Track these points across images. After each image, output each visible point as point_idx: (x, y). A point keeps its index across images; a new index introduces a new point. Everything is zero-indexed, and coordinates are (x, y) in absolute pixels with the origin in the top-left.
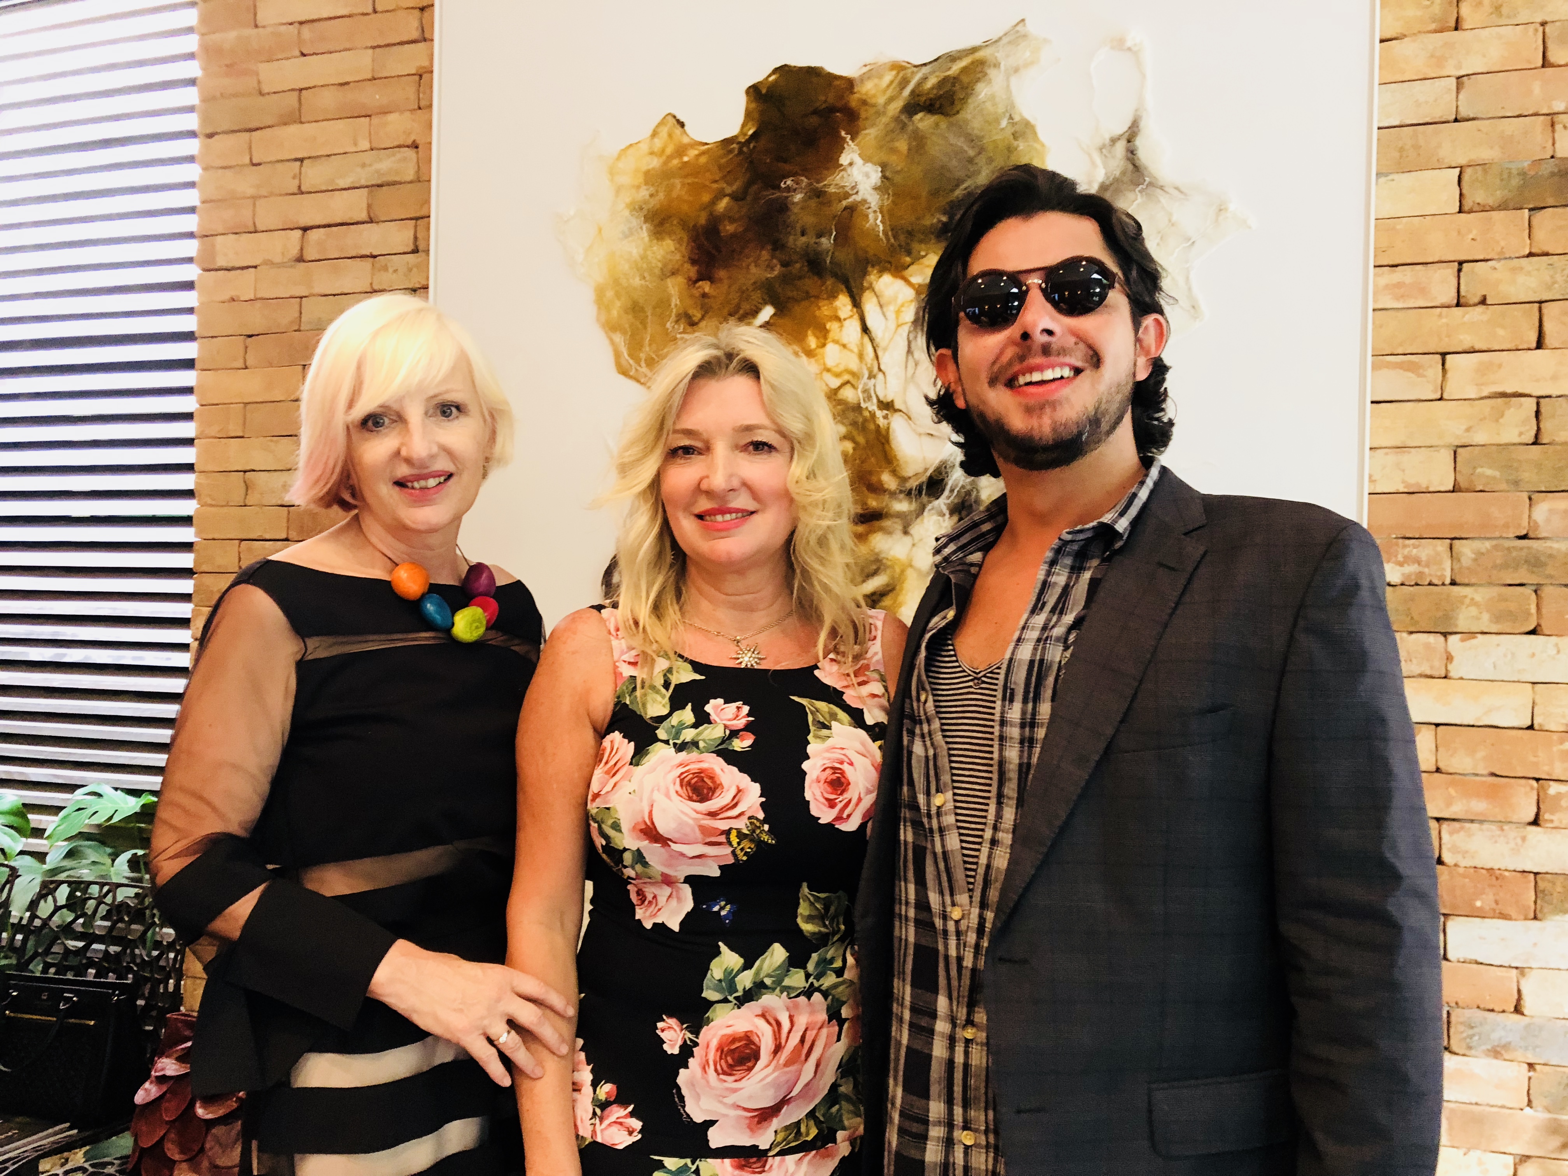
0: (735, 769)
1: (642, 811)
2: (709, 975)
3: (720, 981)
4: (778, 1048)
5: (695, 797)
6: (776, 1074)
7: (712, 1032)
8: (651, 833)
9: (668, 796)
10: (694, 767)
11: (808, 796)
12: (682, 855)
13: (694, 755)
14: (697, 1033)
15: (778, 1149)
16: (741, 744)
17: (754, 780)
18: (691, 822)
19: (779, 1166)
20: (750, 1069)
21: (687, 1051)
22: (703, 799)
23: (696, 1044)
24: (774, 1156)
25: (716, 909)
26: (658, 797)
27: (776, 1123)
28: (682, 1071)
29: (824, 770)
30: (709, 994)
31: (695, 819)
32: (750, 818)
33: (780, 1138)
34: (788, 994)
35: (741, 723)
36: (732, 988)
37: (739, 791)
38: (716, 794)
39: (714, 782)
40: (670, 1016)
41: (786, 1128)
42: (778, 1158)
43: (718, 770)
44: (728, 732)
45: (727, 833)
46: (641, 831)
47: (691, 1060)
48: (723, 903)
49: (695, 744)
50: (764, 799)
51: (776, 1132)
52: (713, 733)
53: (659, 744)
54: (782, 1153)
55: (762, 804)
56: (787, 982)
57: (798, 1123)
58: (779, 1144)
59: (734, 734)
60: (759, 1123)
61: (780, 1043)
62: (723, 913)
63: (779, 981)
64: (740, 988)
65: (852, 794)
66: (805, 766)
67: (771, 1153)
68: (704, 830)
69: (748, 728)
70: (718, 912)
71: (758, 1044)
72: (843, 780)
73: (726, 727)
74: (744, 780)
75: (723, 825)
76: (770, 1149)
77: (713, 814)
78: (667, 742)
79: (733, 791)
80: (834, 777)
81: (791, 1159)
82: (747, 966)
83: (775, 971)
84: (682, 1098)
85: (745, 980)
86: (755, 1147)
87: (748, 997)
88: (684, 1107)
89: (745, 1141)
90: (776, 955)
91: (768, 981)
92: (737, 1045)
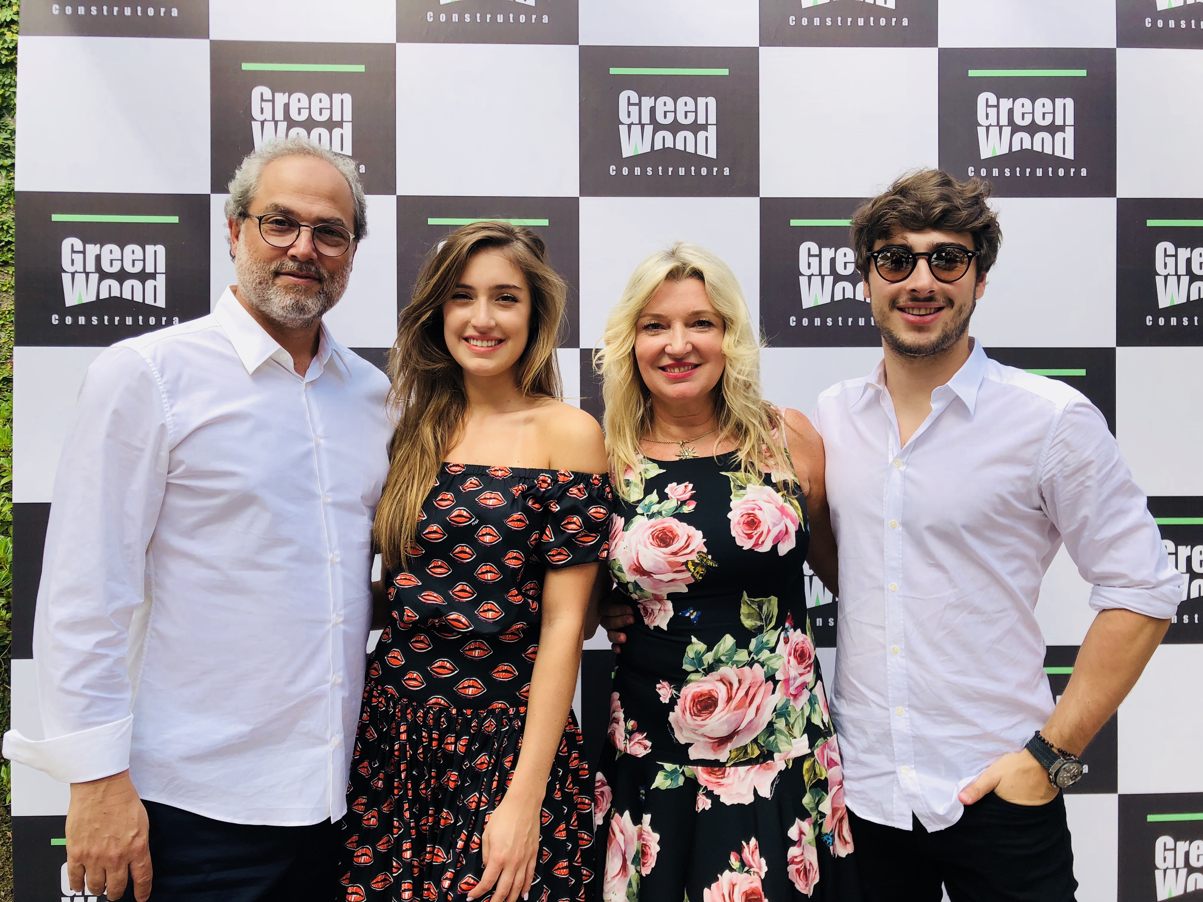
0: (685, 524)
1: (633, 558)
2: (686, 655)
3: (693, 659)
4: (730, 699)
5: (662, 545)
6: (728, 715)
7: (688, 690)
8: (639, 570)
9: (646, 546)
10: (659, 527)
11: (733, 533)
12: (661, 581)
13: (659, 519)
14: (679, 689)
15: (732, 762)
16: (687, 509)
17: (697, 529)
18: (662, 560)
19: (734, 773)
20: (712, 713)
21: (673, 701)
22: (667, 545)
23: (679, 697)
24: (730, 767)
25: (688, 615)
26: (641, 548)
27: (730, 746)
28: (671, 713)
29: (742, 516)
30: (687, 667)
31: (664, 558)
32: (698, 553)
33: (733, 755)
34: (737, 666)
35: (687, 495)
36: (700, 662)
37: (689, 537)
38: (675, 541)
39: (672, 534)
40: (663, 681)
41: (737, 749)
42: (733, 769)
43: (674, 527)
44: (679, 503)
45: (686, 564)
46: (634, 570)
47: (676, 707)
48: (692, 611)
49: (660, 513)
50: (705, 540)
51: (730, 751)
52: (670, 505)
53: (638, 516)
54: (736, 765)
55: (704, 543)
56: (736, 658)
57: (745, 747)
58: (733, 759)
59: (683, 503)
60: (719, 746)
61: (731, 696)
62: (692, 617)
63: (730, 658)
64: (706, 663)
65: (763, 528)
66: (730, 515)
67: (727, 765)
68: (671, 564)
69: (692, 498)
70: (689, 617)
71: (716, 696)
72: (755, 520)
73: (678, 500)
74: (692, 530)
75: (682, 559)
76: (727, 762)
77: (675, 554)
78: (643, 514)
79: (685, 538)
80: (749, 519)
81: (742, 769)
82: (709, 649)
83: (728, 651)
84: (672, 729)
85: (709, 658)
86: (717, 761)
87: (711, 669)
88: (674, 734)
89: (710, 756)
90: (728, 641)
91: (723, 658)
92: (703, 698)
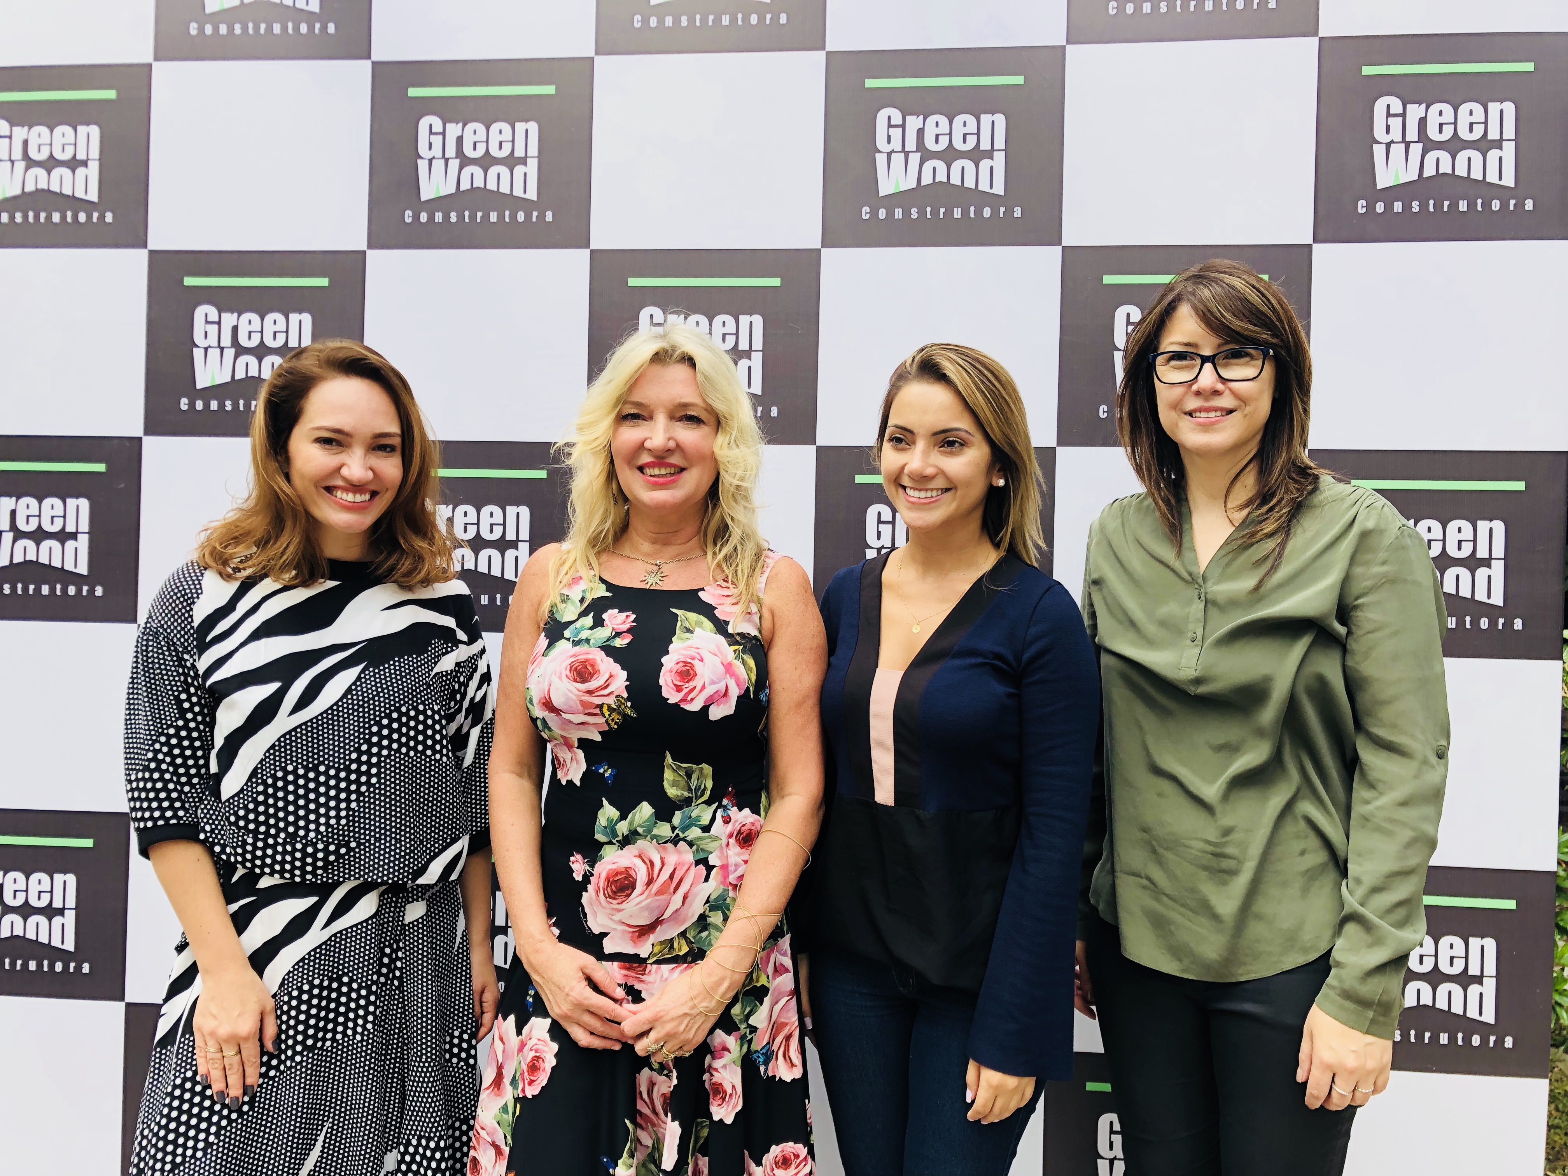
0: (612, 660)
1: (544, 690)
2: (597, 823)
3: (605, 827)
4: (650, 882)
5: (578, 679)
6: (648, 901)
7: (603, 866)
8: (550, 706)
9: (561, 679)
10: (583, 657)
11: (662, 683)
12: (572, 722)
13: (585, 649)
14: (592, 866)
15: (655, 959)
16: (622, 643)
18: (574, 697)
19: (656, 972)
20: (629, 896)
21: (587, 878)
22: (584, 680)
23: (592, 875)
24: (651, 964)
25: (601, 771)
26: (555, 679)
27: (652, 938)
28: (584, 893)
29: (677, 663)
30: (600, 837)
31: (577, 696)
32: (616, 696)
33: (657, 949)
34: (657, 841)
35: (625, 627)
36: (614, 833)
37: (612, 676)
38: (594, 677)
39: (593, 667)
40: (578, 852)
41: (662, 943)
42: (655, 966)
43: (599, 661)
44: (614, 633)
45: (601, 707)
46: (544, 704)
47: (589, 886)
48: (606, 767)
49: (589, 642)
50: (628, 683)
51: (653, 945)
52: (603, 634)
53: (563, 640)
54: (658, 962)
55: (626, 687)
56: (655, 831)
57: (673, 940)
58: (655, 955)
59: (619, 634)
60: (640, 936)
61: (652, 878)
62: (606, 775)
63: (649, 831)
64: (620, 834)
65: (697, 683)
66: (664, 660)
67: (649, 962)
68: (583, 703)
69: (629, 630)
70: (603, 774)
71: (635, 877)
72: (691, 671)
73: (614, 630)
74: (615, 667)
75: (597, 701)
76: (648, 958)
77: (590, 692)
78: (569, 639)
79: (606, 675)
80: (684, 669)
81: (665, 968)
82: (623, 817)
83: (645, 822)
84: (585, 915)
85: (623, 828)
86: (637, 955)
87: (626, 841)
88: (586, 922)
89: (630, 950)
90: (645, 810)
91: (640, 830)
92: (619, 877)
